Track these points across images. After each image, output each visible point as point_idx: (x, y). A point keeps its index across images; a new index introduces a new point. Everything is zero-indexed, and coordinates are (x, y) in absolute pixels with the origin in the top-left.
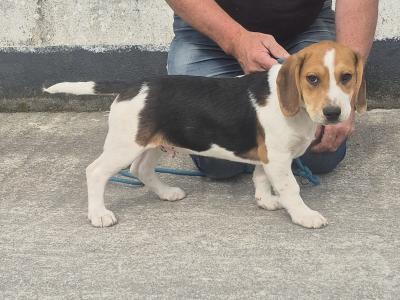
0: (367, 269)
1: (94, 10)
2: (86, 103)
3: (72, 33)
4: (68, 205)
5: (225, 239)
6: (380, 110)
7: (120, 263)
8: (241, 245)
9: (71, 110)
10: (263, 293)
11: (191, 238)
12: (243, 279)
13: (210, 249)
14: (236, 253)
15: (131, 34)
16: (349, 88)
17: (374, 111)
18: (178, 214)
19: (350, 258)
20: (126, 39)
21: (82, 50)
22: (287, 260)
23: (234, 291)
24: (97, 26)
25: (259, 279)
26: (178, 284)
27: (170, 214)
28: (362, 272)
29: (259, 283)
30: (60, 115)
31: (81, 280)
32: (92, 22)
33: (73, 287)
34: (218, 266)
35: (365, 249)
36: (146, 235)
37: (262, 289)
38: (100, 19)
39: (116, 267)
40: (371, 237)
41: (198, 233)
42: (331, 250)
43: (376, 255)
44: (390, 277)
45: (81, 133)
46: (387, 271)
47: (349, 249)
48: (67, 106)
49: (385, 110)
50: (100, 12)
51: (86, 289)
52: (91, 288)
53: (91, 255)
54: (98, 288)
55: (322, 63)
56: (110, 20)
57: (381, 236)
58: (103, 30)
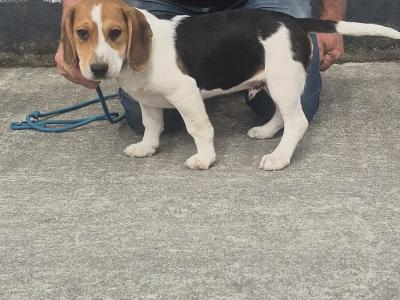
0: (349, 234)
2: (43, 57)
4: (20, 169)
5: (194, 205)
6: (354, 64)
7: (78, 234)
8: (212, 211)
9: (26, 65)
10: (237, 265)
11: (157, 203)
12: (214, 249)
13: (178, 216)
14: (207, 219)
16: (119, 44)
17: (347, 65)
18: (142, 177)
19: (330, 223)
22: (262, 226)
23: (205, 263)
25: (233, 249)
26: (142, 257)
27: (133, 178)
28: (344, 239)
29: (232, 254)
30: (15, 70)
31: (32, 255)
33: (22, 263)
34: (186, 235)
35: (345, 212)
36: (107, 202)
37: (236, 260)
39: (72, 239)
40: (351, 199)
41: (165, 198)
42: (310, 214)
43: (358, 219)
44: (374, 244)
45: (37, 90)
46: (370, 237)
47: (328, 213)
48: (22, 61)
49: (358, 64)
51: (37, 265)
52: (44, 264)
53: (43, 226)
54: (51, 264)
55: (90, 18)
57: (362, 197)
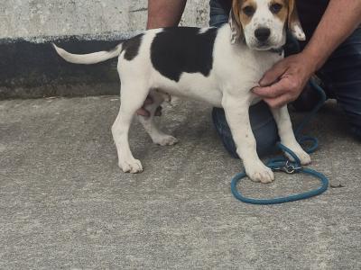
0: (234, 252)
1: (33, 4)
3: (14, 26)
13: (92, 237)
14: (116, 240)
15: (68, 25)
18: (75, 201)
19: (222, 242)
20: (64, 30)
21: (25, 41)
22: (161, 246)
24: (37, 19)
27: (68, 201)
28: (228, 257)
32: (32, 15)
38: (39, 12)
50: (39, 6)
56: (48, 13)
58: (42, 22)
